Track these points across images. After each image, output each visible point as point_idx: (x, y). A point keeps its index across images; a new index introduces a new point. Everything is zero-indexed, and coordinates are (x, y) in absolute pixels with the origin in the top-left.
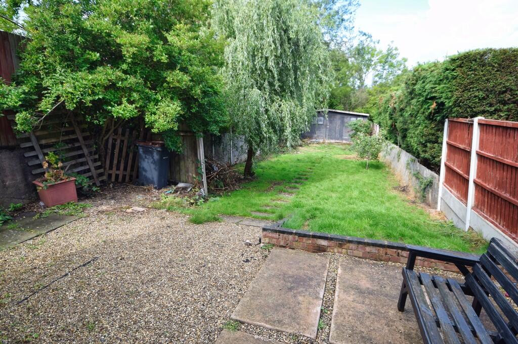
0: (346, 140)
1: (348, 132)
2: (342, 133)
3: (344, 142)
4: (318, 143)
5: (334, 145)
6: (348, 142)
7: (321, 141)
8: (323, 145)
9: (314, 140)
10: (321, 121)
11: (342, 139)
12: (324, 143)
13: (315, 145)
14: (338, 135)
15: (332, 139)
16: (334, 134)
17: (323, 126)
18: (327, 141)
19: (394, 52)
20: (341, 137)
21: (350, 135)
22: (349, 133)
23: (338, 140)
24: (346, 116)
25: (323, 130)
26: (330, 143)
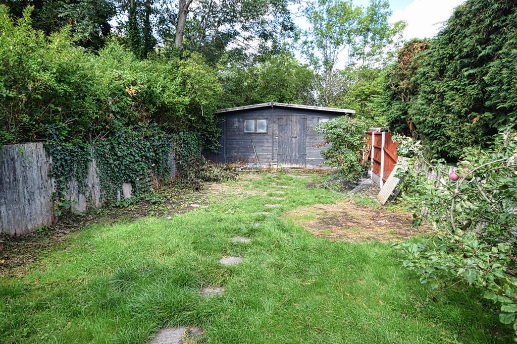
0: (312, 162)
1: (319, 146)
2: (304, 149)
3: (309, 167)
4: (259, 171)
5: (290, 175)
6: (317, 168)
7: (265, 167)
8: (269, 175)
9: (250, 165)
10: (262, 126)
11: (305, 162)
12: (269, 170)
13: (251, 176)
14: (295, 154)
15: (284, 161)
16: (288, 152)
17: (266, 137)
18: (275, 167)
19: (382, 11)
20: (302, 158)
21: (322, 153)
22: (321, 149)
23: (297, 162)
24: (309, 117)
25: (267, 144)
26: (283, 171)
